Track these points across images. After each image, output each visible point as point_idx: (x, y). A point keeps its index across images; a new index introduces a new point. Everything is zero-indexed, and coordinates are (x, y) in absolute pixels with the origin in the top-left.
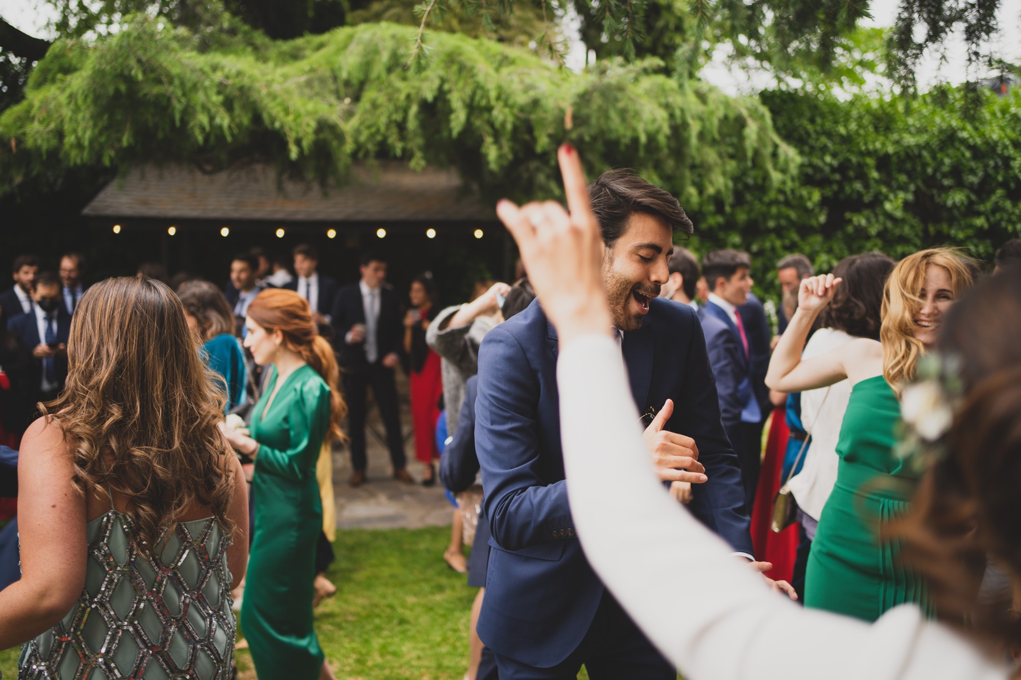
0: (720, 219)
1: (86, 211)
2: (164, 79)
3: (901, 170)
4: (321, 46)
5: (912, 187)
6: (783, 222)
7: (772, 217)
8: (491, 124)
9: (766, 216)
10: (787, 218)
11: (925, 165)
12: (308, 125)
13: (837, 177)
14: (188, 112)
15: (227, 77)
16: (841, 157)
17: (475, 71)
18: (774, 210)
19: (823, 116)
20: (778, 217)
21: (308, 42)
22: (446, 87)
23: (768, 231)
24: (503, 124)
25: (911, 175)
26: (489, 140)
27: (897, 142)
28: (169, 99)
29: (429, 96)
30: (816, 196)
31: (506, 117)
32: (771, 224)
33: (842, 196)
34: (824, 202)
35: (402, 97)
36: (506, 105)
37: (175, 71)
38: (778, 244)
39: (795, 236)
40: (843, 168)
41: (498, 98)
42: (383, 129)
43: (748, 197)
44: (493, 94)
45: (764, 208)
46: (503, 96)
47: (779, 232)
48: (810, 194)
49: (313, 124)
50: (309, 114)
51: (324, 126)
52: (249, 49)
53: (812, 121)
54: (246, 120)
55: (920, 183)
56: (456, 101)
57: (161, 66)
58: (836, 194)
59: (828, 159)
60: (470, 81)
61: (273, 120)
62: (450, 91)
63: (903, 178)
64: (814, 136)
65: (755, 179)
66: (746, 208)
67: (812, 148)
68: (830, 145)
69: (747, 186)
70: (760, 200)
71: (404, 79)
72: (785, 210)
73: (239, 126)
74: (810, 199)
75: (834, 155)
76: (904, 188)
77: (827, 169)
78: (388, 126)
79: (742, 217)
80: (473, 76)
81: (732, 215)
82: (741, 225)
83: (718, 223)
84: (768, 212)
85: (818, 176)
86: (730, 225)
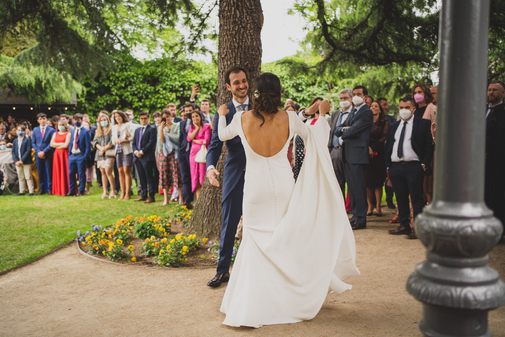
0: (141, 104)
3: (204, 87)
5: (209, 93)
7: (159, 103)
9: (156, 103)
11: (213, 85)
13: (181, 89)
16: (182, 83)
18: (159, 101)
25: (208, 89)
27: (201, 77)
32: (159, 106)
33: (184, 96)
34: (178, 98)
40: (183, 86)
43: (150, 96)
53: (171, 70)
55: (212, 92)
58: (182, 95)
59: (177, 83)
63: (205, 90)
64: (171, 74)
66: (149, 100)
68: (177, 77)
72: (163, 100)
75: (180, 82)
76: (206, 93)
81: (145, 102)
82: (148, 106)
83: (139, 105)
84: (157, 101)
85: (174, 89)
86: (144, 106)
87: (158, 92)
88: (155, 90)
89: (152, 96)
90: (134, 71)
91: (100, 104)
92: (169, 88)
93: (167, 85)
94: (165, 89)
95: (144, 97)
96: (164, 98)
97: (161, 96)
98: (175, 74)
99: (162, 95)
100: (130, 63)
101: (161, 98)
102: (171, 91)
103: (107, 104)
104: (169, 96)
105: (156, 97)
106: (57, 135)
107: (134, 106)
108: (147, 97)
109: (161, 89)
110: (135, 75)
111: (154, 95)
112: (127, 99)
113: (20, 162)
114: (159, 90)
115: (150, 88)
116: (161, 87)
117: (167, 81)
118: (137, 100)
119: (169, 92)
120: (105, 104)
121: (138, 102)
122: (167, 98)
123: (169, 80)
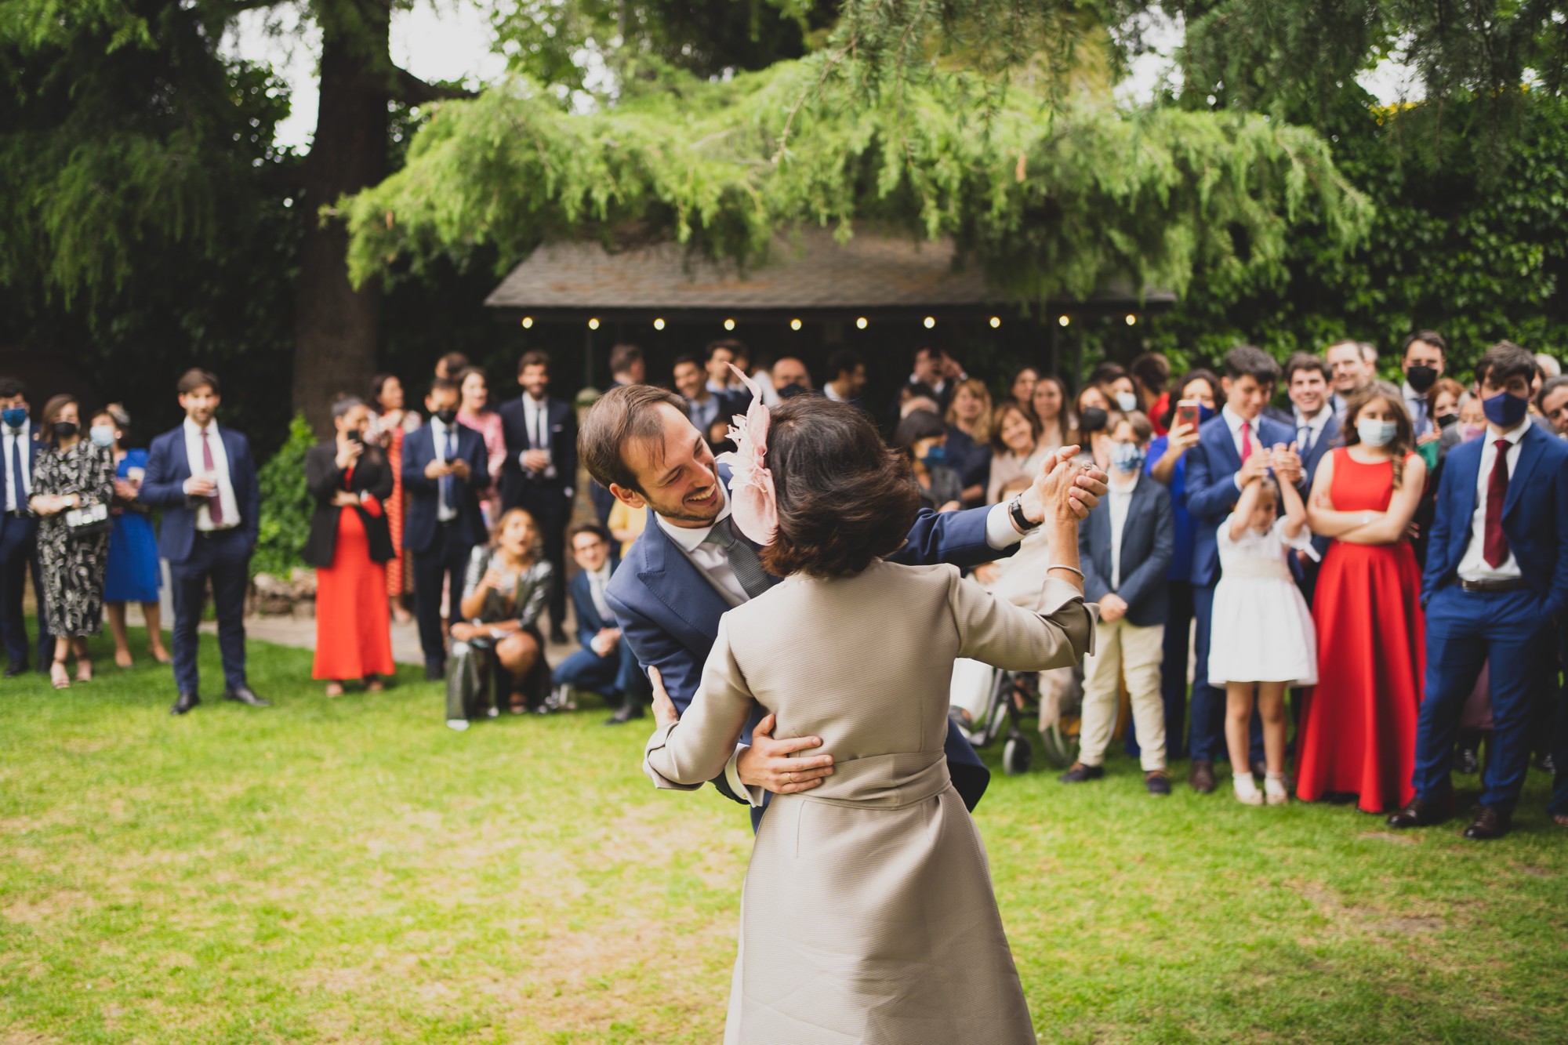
0: (1379, 295)
1: (492, 300)
2: (540, 145)
4: (759, 87)
6: (1480, 297)
7: (1463, 291)
8: (934, 182)
10: (1488, 291)
12: (711, 192)
14: (562, 183)
15: (615, 139)
17: (917, 116)
18: (1465, 280)
19: (1550, 133)
20: (1472, 290)
21: (744, 83)
22: (882, 137)
23: (1458, 312)
24: (948, 181)
26: (930, 203)
28: (543, 167)
29: (859, 148)
30: (1536, 256)
31: (952, 171)
32: (1461, 301)
34: (1550, 264)
35: (829, 150)
36: (956, 157)
37: (551, 135)
38: (1472, 330)
39: (1502, 320)
41: (947, 148)
42: (805, 193)
43: (1426, 262)
44: (936, 145)
45: (1449, 278)
46: (953, 147)
47: (1474, 312)
48: (1525, 253)
49: (718, 192)
50: (714, 178)
51: (730, 195)
52: (670, 96)
53: (1532, 143)
54: (635, 189)
56: (891, 155)
57: (537, 131)
60: (910, 129)
61: (667, 189)
62: (886, 141)
65: (1433, 232)
66: (1421, 278)
67: (1531, 182)
69: (1419, 242)
70: (1444, 264)
71: (835, 129)
72: (1482, 279)
73: (626, 196)
74: (1525, 260)
77: (1555, 214)
78: (811, 189)
79: (1412, 291)
80: (914, 123)
81: (1399, 288)
82: (1412, 303)
83: (1375, 301)
84: (1456, 282)
85: (1540, 226)
86: (1396, 304)
87: (1465, 243)
88: (1452, 231)
89: (1432, 260)
90: (1365, 156)
91: (1214, 298)
92: (1520, 223)
93: (1511, 209)
94: (1495, 226)
95: (1399, 267)
96: (1488, 269)
97: (1478, 261)
98: (1549, 160)
99: (1483, 254)
100: (1348, 122)
101: (1476, 268)
102: (1527, 234)
103: (1243, 298)
104: (1517, 256)
105: (1452, 263)
106: (1342, 463)
107: (1352, 306)
108: (1411, 266)
109: (1481, 230)
110: (1373, 172)
111: (1442, 256)
112: (1325, 277)
113: (1112, 604)
114: (1471, 232)
115: (1431, 229)
116: (1479, 221)
117: (1514, 191)
118: (1365, 279)
119: (1516, 240)
120: (1234, 298)
121: (1368, 288)
122: (1500, 267)
123: (1521, 185)
